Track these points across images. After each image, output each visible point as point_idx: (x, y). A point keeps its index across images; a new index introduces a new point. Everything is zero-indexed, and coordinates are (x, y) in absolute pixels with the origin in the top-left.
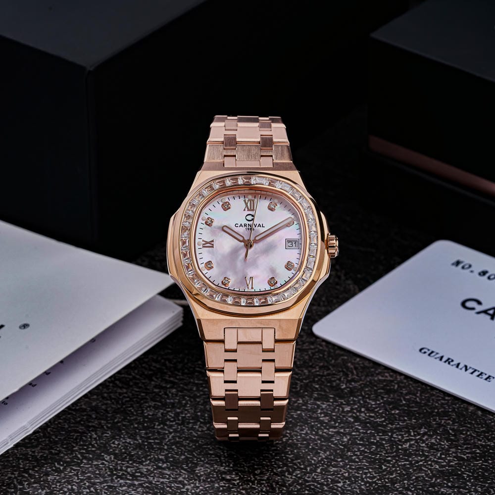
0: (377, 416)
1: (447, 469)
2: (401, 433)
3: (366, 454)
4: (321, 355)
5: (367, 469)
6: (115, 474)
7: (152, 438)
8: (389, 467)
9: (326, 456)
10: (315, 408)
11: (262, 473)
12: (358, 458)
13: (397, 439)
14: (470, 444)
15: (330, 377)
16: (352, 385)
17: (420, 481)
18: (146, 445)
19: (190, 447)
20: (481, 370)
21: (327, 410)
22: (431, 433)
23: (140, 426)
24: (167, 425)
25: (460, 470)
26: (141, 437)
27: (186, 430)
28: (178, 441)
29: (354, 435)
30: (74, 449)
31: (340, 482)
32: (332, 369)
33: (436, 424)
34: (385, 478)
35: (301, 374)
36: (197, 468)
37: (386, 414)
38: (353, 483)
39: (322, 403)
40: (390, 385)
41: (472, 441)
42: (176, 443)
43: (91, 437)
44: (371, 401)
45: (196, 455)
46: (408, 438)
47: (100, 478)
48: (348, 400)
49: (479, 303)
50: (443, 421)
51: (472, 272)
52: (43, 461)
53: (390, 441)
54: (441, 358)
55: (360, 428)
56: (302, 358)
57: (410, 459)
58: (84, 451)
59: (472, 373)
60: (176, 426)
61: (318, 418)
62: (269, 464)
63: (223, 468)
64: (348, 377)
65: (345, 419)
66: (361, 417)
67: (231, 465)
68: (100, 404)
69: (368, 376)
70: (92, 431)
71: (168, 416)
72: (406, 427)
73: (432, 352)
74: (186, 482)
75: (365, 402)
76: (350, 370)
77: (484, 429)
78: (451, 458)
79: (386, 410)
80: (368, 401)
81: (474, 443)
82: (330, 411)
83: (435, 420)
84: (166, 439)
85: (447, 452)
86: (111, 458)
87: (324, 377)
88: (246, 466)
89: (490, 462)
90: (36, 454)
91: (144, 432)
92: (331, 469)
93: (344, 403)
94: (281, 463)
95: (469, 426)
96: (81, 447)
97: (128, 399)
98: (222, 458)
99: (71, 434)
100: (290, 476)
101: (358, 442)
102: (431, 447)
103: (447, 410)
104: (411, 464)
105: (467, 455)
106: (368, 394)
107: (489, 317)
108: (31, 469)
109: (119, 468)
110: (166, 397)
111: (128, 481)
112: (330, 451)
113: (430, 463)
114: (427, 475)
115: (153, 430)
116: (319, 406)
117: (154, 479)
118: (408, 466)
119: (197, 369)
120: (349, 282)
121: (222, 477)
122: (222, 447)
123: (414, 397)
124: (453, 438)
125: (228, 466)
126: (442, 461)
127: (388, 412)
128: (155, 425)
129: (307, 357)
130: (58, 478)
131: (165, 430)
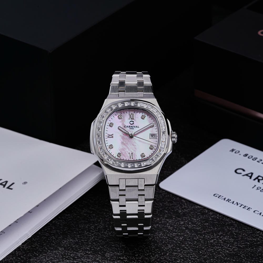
0: (197, 226)
1: (233, 253)
2: (209, 235)
3: (191, 246)
4: (169, 196)
5: (192, 253)
6: (64, 258)
7: (83, 239)
8: (203, 252)
9: (171, 247)
10: (165, 223)
11: (139, 256)
12: (188, 248)
13: (207, 238)
14: (245, 240)
15: (173, 207)
16: (184, 211)
17: (219, 259)
18: (80, 242)
19: (102, 243)
20: (245, 205)
21: (172, 224)
22: (225, 235)
23: (77, 233)
24: (90, 232)
25: (239, 253)
26: (78, 238)
27: (100, 235)
28: (97, 240)
29: (186, 236)
30: (44, 245)
31: (178, 260)
32: (174, 203)
33: (227, 230)
34: (202, 258)
35: (158, 206)
36: (106, 254)
37: (201, 225)
38: (185, 261)
39: (169, 220)
40: (203, 210)
41: (245, 238)
42: (95, 241)
43: (52, 239)
44: (194, 219)
45: (105, 247)
46: (213, 237)
47: (57, 260)
48: (182, 219)
49: (244, 170)
50: (231, 229)
51: (240, 154)
52: (28, 251)
53: (204, 238)
54: (225, 199)
55: (188, 232)
56: (159, 198)
57: (214, 248)
58: (49, 246)
59: (240, 206)
60: (95, 232)
61: (167, 228)
62: (142, 251)
63: (119, 253)
64: (183, 207)
65: (181, 228)
66: (189, 227)
67: (123, 252)
68: (57, 222)
69: (193, 206)
70: (53, 235)
71: (91, 228)
72: (212, 231)
73: (220, 196)
74: (100, 261)
75: (191, 219)
76: (184, 203)
77: (251, 232)
78: (235, 247)
79: (202, 223)
80: (192, 219)
81: (246, 239)
82: (173, 224)
83: (226, 228)
84: (90, 239)
85: (233, 244)
86: (62, 249)
87: (170, 207)
88: (131, 253)
89: (255, 249)
90: (25, 248)
91: (79, 236)
92: (174, 253)
93: (180, 220)
94: (148, 251)
95: (244, 231)
96: (47, 244)
97: (71, 219)
98: (119, 249)
99: (42, 237)
100: (153, 257)
101: (188, 240)
102: (225, 242)
103: (232, 223)
104: (214, 250)
105: (243, 245)
106: (192, 215)
107: (249, 178)
108: (22, 255)
109: (66, 254)
110: (90, 218)
111: (71, 261)
112: (173, 245)
113: (224, 250)
114: (223, 256)
115: (83, 235)
116: (167, 222)
117: (84, 259)
118: (213, 251)
119: (106, 204)
120: (183, 158)
121: (119, 258)
122: (118, 243)
123: (216, 216)
124: (235, 237)
125: (122, 253)
126: (230, 249)
127: (203, 224)
128: (84, 232)
129: (161, 197)
130: (35, 260)
131: (90, 235)
